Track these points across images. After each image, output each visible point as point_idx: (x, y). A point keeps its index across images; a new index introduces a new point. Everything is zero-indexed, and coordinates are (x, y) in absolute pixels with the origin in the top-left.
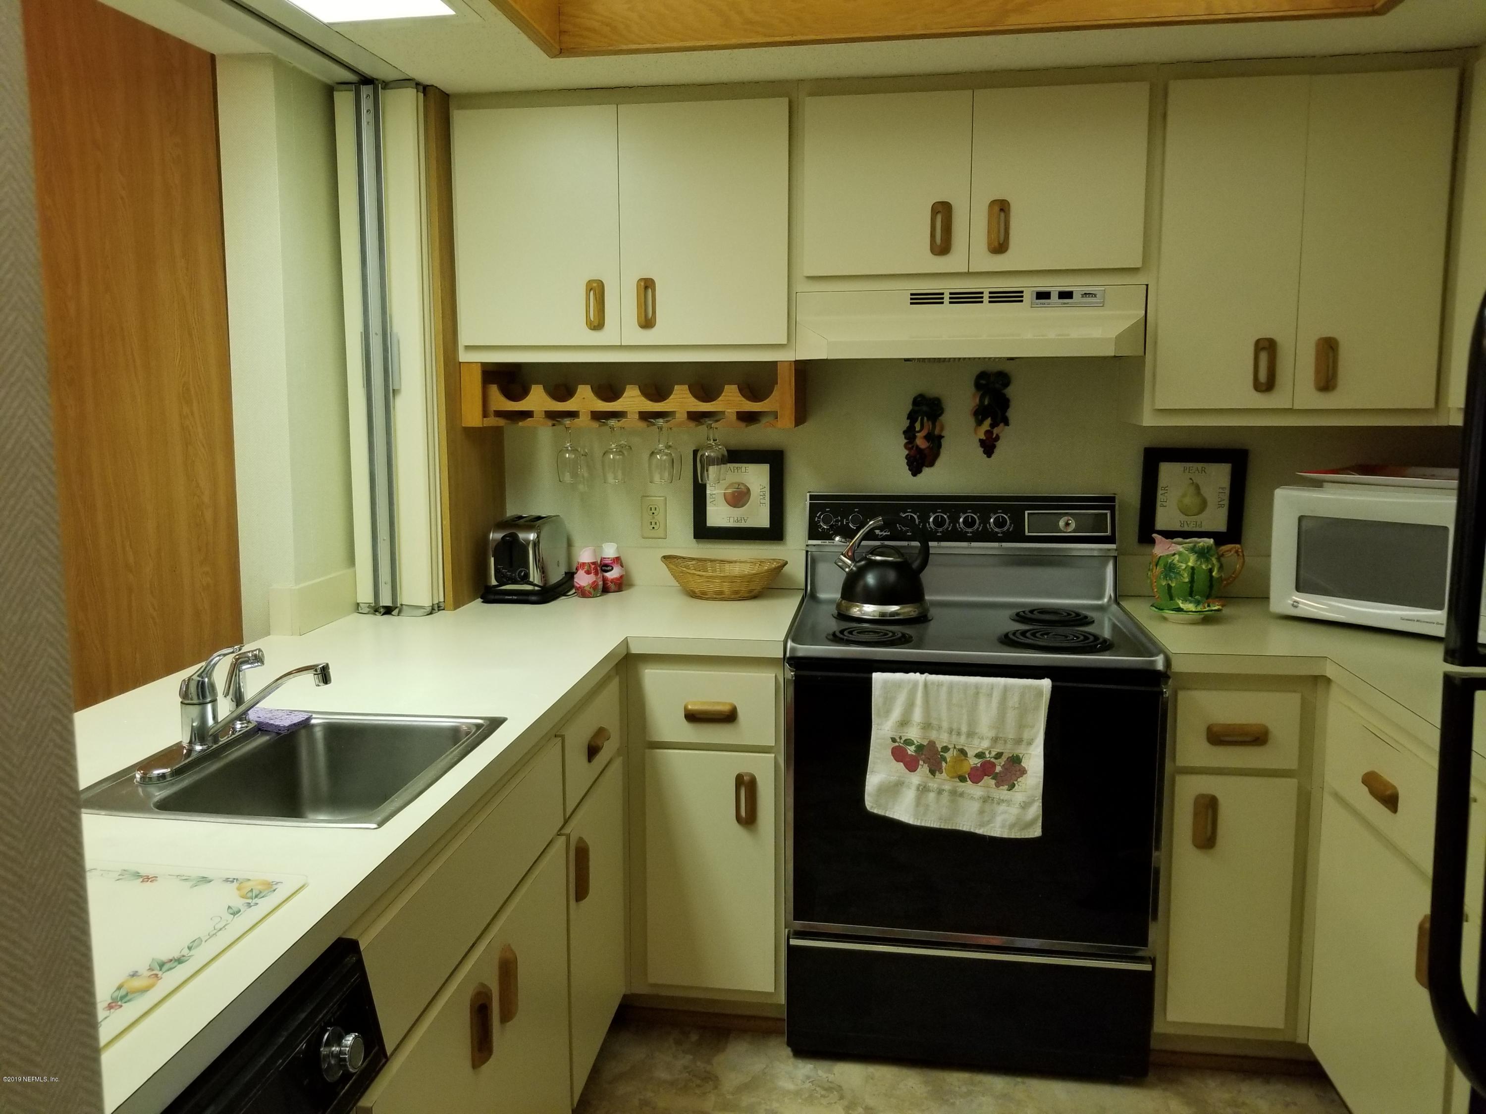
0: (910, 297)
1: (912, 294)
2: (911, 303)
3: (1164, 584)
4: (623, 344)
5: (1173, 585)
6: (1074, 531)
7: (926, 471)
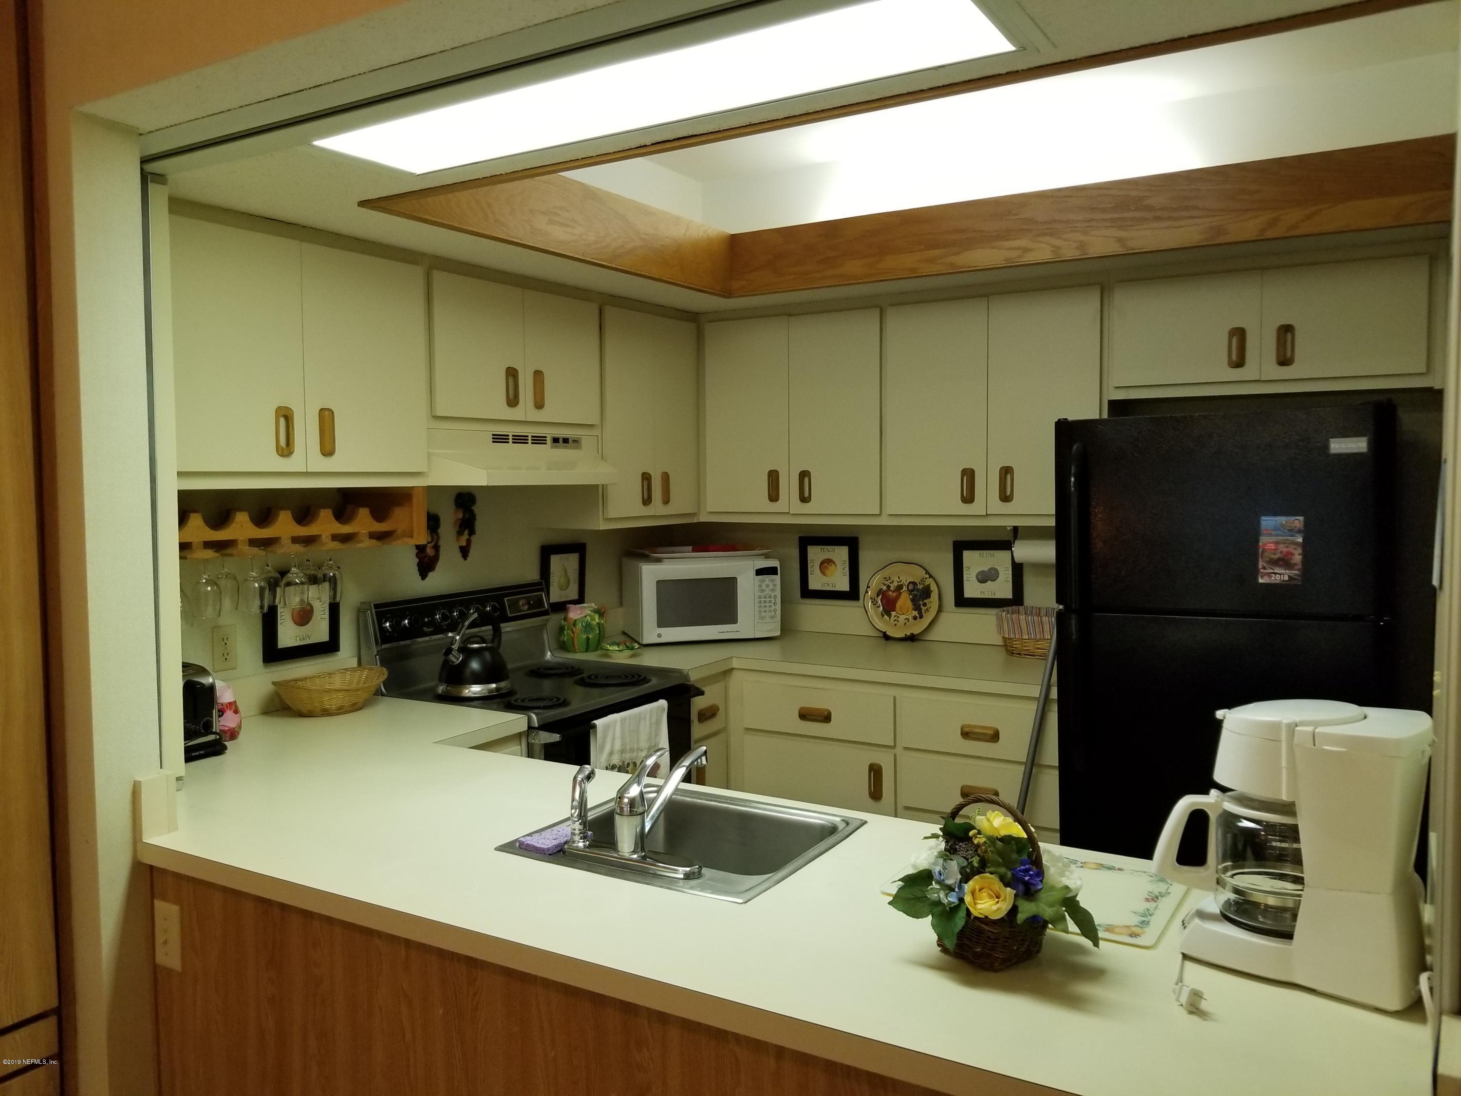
0: (492, 437)
1: (493, 435)
2: (493, 442)
3: (584, 637)
4: (308, 471)
5: (590, 636)
6: (527, 610)
7: (430, 574)
